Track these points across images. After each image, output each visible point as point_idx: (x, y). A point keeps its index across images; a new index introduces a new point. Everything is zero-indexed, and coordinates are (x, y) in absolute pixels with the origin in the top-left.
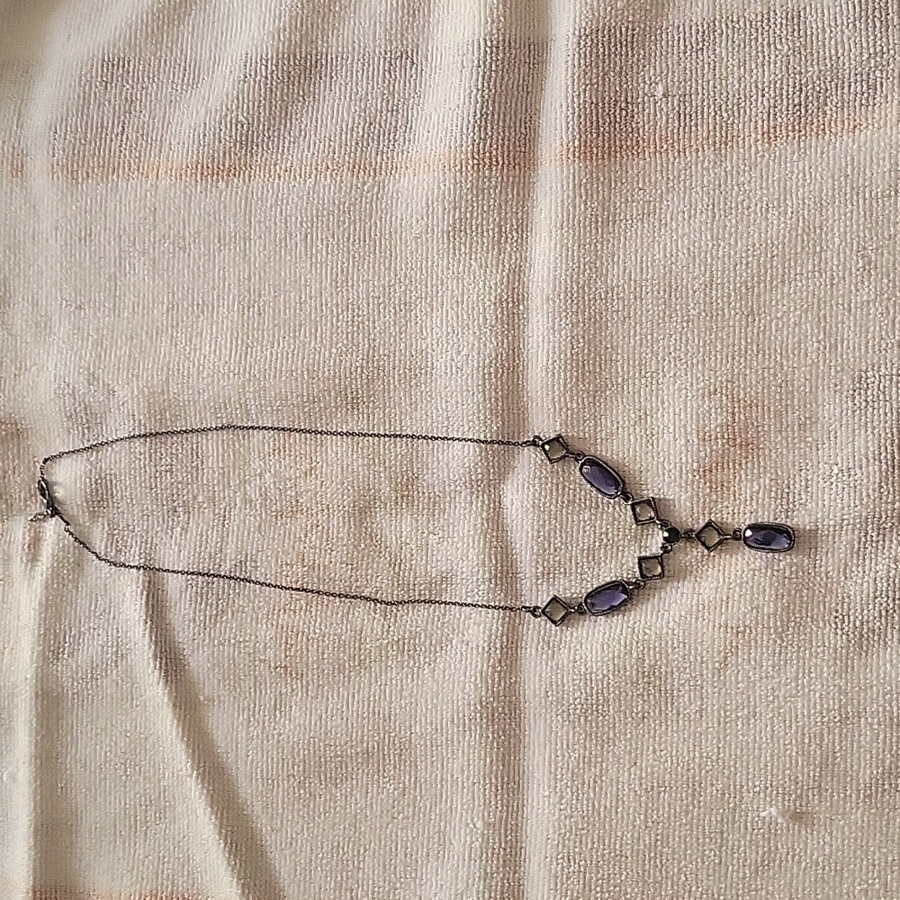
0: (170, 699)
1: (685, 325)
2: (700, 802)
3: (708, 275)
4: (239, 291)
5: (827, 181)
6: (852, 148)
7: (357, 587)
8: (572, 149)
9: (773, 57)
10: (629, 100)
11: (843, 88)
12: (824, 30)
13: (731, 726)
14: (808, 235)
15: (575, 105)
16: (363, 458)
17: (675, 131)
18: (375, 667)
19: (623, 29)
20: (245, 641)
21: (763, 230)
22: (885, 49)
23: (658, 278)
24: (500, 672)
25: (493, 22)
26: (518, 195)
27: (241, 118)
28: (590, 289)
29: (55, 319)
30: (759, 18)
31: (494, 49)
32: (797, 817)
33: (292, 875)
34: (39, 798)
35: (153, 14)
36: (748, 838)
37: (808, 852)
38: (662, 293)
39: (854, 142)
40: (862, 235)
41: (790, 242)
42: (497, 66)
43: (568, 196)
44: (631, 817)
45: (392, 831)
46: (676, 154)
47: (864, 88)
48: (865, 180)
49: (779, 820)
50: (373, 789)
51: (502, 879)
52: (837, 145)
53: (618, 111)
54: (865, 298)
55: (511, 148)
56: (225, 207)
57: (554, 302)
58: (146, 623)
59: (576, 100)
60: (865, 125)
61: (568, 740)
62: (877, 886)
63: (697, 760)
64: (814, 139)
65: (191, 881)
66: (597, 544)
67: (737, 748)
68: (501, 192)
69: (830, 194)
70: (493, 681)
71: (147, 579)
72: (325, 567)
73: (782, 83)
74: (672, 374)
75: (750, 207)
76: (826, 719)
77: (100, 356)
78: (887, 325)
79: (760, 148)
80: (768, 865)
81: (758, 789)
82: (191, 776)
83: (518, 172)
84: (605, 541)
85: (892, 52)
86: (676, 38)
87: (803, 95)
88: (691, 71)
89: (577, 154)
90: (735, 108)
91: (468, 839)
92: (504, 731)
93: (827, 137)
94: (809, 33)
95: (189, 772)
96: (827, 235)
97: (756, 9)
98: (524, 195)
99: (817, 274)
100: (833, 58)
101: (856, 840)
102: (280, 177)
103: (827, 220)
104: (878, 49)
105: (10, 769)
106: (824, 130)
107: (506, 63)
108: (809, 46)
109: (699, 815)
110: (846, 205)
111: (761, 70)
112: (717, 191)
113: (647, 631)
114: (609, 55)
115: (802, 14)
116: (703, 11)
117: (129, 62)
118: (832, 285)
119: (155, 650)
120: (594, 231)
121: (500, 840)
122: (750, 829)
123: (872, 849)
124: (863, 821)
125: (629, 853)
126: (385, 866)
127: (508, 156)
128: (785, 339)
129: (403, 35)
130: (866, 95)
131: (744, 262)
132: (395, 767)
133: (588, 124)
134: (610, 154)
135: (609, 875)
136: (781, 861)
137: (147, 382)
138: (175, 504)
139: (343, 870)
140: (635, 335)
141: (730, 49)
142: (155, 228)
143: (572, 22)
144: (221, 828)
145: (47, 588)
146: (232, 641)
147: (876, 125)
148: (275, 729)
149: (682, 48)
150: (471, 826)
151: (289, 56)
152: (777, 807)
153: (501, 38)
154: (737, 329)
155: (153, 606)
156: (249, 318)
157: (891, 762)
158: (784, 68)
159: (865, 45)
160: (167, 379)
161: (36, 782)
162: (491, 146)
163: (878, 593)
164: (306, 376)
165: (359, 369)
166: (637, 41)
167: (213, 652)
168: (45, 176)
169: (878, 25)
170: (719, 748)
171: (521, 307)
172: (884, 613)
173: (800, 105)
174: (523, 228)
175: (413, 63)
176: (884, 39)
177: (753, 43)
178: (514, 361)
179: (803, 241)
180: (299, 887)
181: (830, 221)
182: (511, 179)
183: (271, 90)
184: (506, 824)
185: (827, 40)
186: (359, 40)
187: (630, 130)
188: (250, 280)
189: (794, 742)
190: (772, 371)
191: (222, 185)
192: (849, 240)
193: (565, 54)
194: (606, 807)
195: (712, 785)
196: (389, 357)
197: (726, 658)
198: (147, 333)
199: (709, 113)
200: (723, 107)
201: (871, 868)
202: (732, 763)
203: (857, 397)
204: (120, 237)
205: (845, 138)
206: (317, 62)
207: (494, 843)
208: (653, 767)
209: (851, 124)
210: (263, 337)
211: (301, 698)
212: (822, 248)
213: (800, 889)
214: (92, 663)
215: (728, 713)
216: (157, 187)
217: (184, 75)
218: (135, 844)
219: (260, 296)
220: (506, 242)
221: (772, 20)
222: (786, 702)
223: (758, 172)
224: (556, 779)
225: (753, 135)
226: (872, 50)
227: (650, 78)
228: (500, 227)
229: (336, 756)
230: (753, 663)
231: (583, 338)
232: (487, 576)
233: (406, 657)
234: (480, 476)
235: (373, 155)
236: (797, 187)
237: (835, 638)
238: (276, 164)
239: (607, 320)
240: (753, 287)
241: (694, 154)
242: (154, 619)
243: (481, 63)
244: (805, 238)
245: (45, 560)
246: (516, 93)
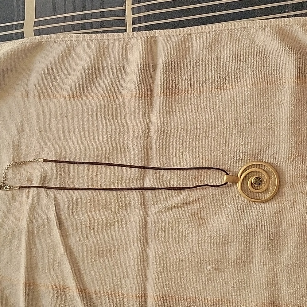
0: (60, 234)
1: (190, 139)
2: (191, 264)
3: (196, 126)
4: (80, 128)
5: (225, 102)
6: (232, 93)
7: (107, 206)
8: (161, 93)
9: (212, 69)
10: (176, 80)
11: (230, 78)
12: (225, 62)
13: (200, 245)
14: (221, 116)
15: (162, 81)
16: (109, 172)
17: (188, 88)
18: (112, 227)
19: (175, 62)
20: (79, 219)
21: (209, 114)
22: (240, 68)
23: (183, 127)
24: (143, 229)
25: (142, 60)
26: (149, 104)
27: (81, 83)
28: (166, 129)
29: (34, 134)
30: (209, 59)
31: (143, 67)
32: (216, 269)
33: (89, 282)
34: (27, 259)
35: (60, 57)
36: (204, 274)
37: (219, 278)
38: (184, 131)
39: (232, 91)
40: (234, 116)
41: (216, 117)
42: (143, 71)
43: (161, 105)
44: (175, 268)
45: (114, 271)
46: (188, 95)
47: (235, 78)
48: (235, 101)
49: (212, 270)
50: (110, 259)
51: (142, 284)
52: (228, 92)
53: (173, 83)
54: (235, 132)
55: (147, 92)
56: (76, 106)
57: (157, 133)
58: (55, 214)
59: (163, 80)
60: (235, 87)
61: (159, 247)
62: (236, 288)
63: (191, 253)
64: (223, 90)
65: (64, 282)
66: (167, 196)
67: (201, 250)
68: (144, 103)
69: (226, 105)
70: (141, 231)
71: (55, 203)
72: (99, 200)
73: (215, 76)
74: (187, 152)
75: (206, 109)
76: (224, 243)
77: (45, 144)
78: (241, 139)
79: (209, 93)
80: (209, 281)
81: (206, 261)
82: (64, 254)
83: (148, 98)
84: (169, 195)
85: (242, 68)
86: (189, 64)
87: (220, 79)
88: (192, 73)
89: (163, 94)
90: (203, 83)
91: (133, 273)
92: (143, 245)
93: (226, 90)
94: (221, 63)
95: (64, 253)
96: (225, 116)
97: (208, 57)
98: (150, 104)
99: (223, 126)
100: (228, 70)
101: (231, 275)
102: (90, 98)
103: (225, 112)
104: (239, 67)
105: (20, 251)
106: (225, 88)
107: (146, 70)
108: (221, 66)
109: (191, 268)
110: (230, 108)
111: (209, 73)
112: (198, 104)
113: (180, 219)
114: (171, 69)
115: (220, 58)
116: (195, 57)
117: (54, 68)
118: (227, 129)
119: (57, 221)
120: (167, 114)
121: (141, 273)
122: (204, 272)
123: (235, 278)
124: (233, 271)
125: (174, 277)
126: (112, 280)
127: (146, 94)
128: (215, 143)
129: (121, 62)
130: (235, 79)
131: (204, 123)
132: (116, 254)
133: (166, 86)
134: (171, 94)
135: (168, 283)
136: (212, 281)
137: (57, 151)
138: (63, 183)
139: (102, 281)
140: (178, 142)
141: (202, 67)
142: (59, 111)
143: (162, 60)
144: (72, 268)
145: (31, 204)
146: (76, 219)
147: (238, 87)
148: (86, 243)
149: (190, 67)
150: (134, 270)
151: (93, 68)
152: (211, 266)
153: (144, 64)
154: (203, 140)
155: (57, 210)
156: (82, 135)
157: (240, 255)
158: (215, 72)
159: (235, 66)
160: (62, 151)
161: (26, 255)
162: (141, 92)
163: (238, 210)
164: (96, 150)
165: (109, 149)
166: (179, 65)
167: (71, 222)
168: (33, 97)
169: (238, 61)
170: (197, 250)
171: (149, 134)
172: (239, 215)
173: (219, 82)
174: (150, 113)
175: (124, 70)
176: (240, 65)
177: (208, 66)
178: (148, 147)
179: (219, 117)
180: (91, 285)
181: (226, 112)
182: (147, 100)
183: (88, 76)
184: (143, 269)
185: (226, 65)
186: (110, 63)
187: (176, 88)
188: (82, 125)
189: (216, 249)
190: (212, 151)
191: (76, 100)
192: (231, 117)
193: (160, 68)
194: (168, 266)
195: (195, 260)
196: (117, 145)
197: (199, 226)
198: (57, 139)
199: (196, 84)
200: (200, 82)
201: (234, 283)
202: (200, 254)
203: (234, 158)
204: (51, 113)
205: (230, 90)
206: (100, 69)
207: (140, 274)
208: (180, 255)
209: (232, 87)
210: (85, 140)
211: (93, 235)
212: (224, 119)
213: (217, 288)
214: (41, 224)
215: (199, 241)
216: (60, 101)
217: (67, 72)
218: (51, 272)
219: (85, 129)
220: (146, 116)
221: (212, 60)
222: (214, 238)
223: (209, 99)
224: (155, 258)
225: (207, 89)
226: (237, 68)
227: (182, 75)
228: (144, 112)
229: (101, 250)
230: (206, 227)
231: (165, 142)
232: (139, 203)
233: (119, 225)
234: (138, 177)
235: (113, 93)
236: (218, 103)
237: (226, 222)
238: (89, 95)
239: (171, 138)
240: (207, 129)
241: (193, 95)
242: (57, 213)
243: (139, 70)
244: (220, 116)
245: (31, 197)
246: (148, 78)
